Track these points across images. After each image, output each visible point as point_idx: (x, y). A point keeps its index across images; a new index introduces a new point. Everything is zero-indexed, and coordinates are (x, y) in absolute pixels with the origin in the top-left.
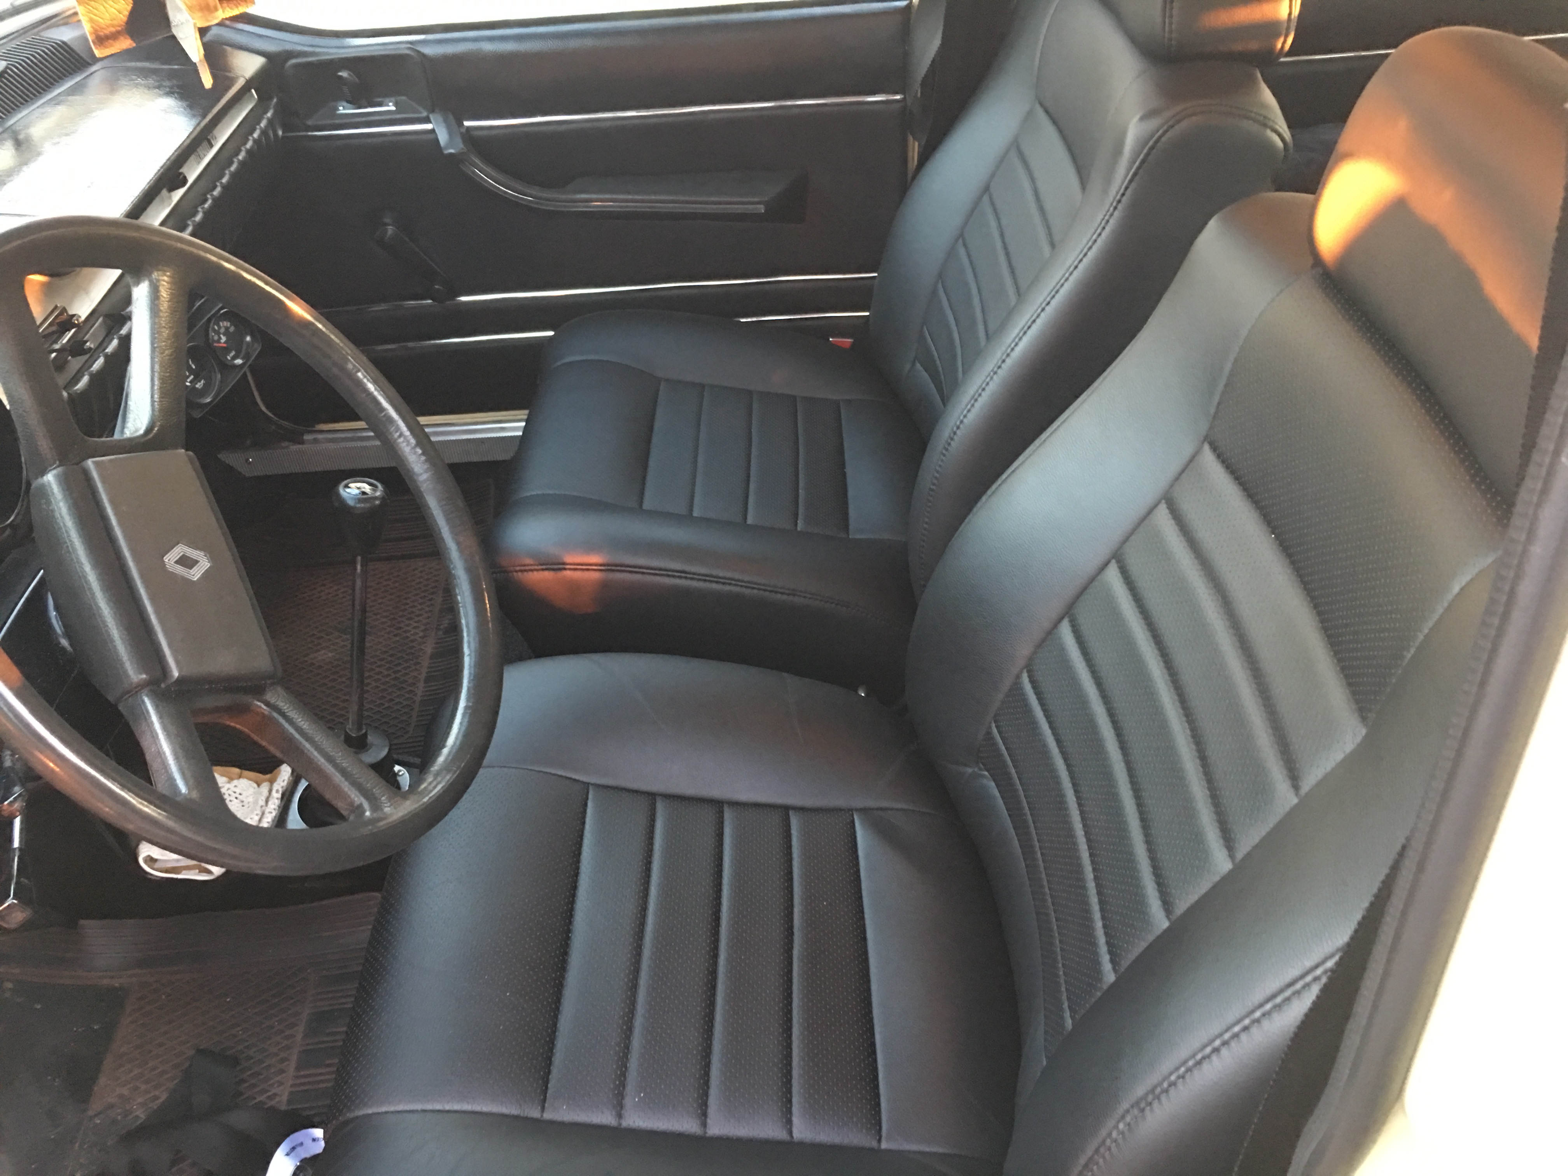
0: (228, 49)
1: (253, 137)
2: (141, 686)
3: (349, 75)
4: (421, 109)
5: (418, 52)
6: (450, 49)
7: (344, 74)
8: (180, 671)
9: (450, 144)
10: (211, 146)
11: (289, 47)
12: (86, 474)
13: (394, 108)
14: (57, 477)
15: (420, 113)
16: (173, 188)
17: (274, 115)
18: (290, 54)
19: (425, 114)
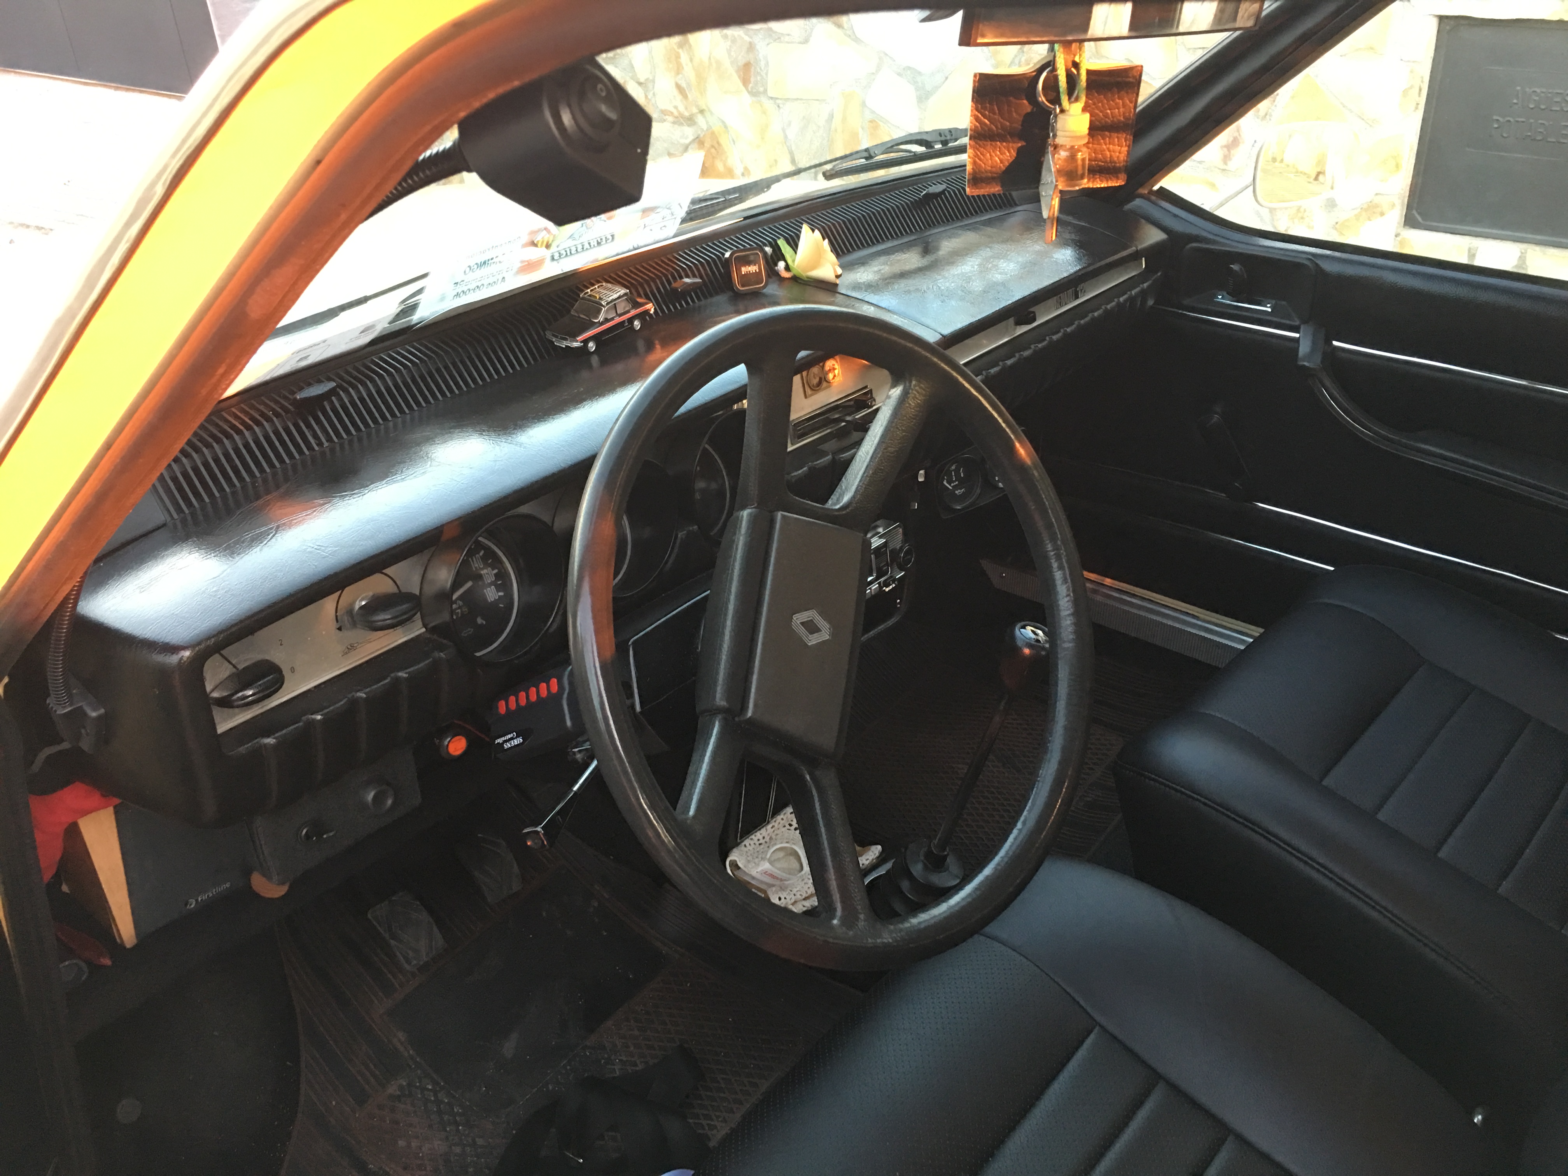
0: (1143, 221)
1: (1119, 300)
2: (719, 711)
3: (1241, 269)
4: (1296, 319)
5: (1317, 264)
6: (1350, 271)
7: (1235, 267)
8: (754, 713)
9: (1308, 357)
10: (1077, 297)
11: (1194, 231)
12: (772, 522)
13: (1269, 310)
14: (750, 515)
15: (1295, 322)
16: (1019, 323)
17: (1148, 287)
18: (1196, 238)
19: (1297, 323)
